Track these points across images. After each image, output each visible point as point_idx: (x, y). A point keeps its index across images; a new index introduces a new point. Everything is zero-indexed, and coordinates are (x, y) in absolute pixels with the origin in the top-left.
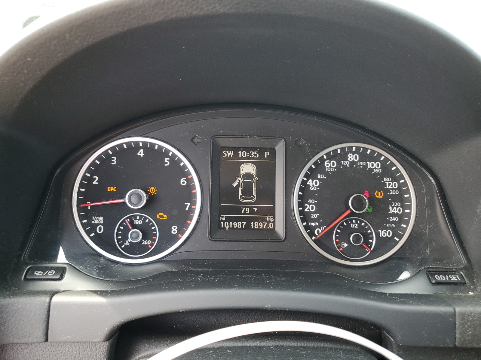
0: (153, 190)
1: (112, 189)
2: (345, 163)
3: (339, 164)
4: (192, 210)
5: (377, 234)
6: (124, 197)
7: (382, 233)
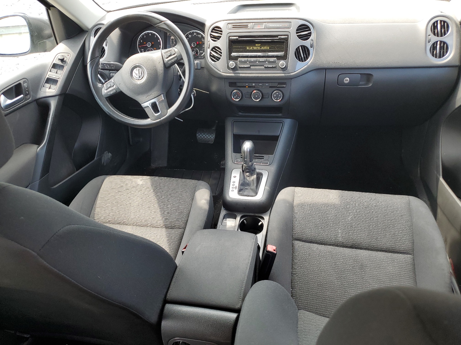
0: (153, 43)
1: (145, 43)
2: (193, 35)
3: (192, 36)
4: (161, 47)
5: (200, 52)
6: (147, 44)
7: (201, 52)
